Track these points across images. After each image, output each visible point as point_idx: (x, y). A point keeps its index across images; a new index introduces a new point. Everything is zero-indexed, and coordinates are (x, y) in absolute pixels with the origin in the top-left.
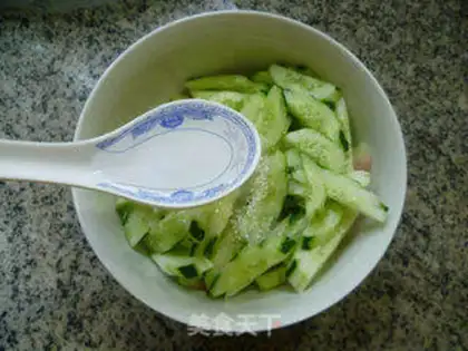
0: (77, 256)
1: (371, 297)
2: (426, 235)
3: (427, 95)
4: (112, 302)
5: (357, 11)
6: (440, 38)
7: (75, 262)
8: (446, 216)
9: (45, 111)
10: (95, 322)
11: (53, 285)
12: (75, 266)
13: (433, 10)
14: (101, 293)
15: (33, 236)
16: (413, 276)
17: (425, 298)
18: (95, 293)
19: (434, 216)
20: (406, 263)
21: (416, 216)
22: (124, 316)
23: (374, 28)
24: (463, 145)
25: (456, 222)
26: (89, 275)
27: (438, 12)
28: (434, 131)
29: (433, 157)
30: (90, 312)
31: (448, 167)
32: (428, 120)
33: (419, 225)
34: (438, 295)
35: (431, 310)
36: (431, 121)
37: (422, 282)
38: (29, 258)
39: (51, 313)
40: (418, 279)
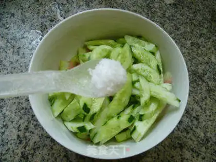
0: (28, 123)
1: (171, 149)
2: (197, 119)
3: (197, 55)
4: (44, 147)
5: (165, 17)
6: (202, 30)
7: (27, 126)
8: (207, 111)
9: (18, 55)
10: (34, 157)
11: (15, 137)
12: (27, 129)
13: (199, 18)
14: (38, 142)
15: (7, 113)
16: (191, 139)
17: (197, 150)
18: (35, 142)
19: (201, 111)
20: (188, 133)
21: (192, 110)
22: (49, 154)
23: (172, 24)
24: (214, 78)
25: (212, 114)
26: (33, 133)
27: (201, 19)
28: (200, 71)
29: (200, 83)
30: (32, 152)
31: (207, 88)
32: (197, 66)
33: (194, 115)
34: (203, 149)
35: (200, 157)
36: (199, 67)
37: (196, 143)
38: (4, 124)
39: (13, 151)
40: (194, 141)
